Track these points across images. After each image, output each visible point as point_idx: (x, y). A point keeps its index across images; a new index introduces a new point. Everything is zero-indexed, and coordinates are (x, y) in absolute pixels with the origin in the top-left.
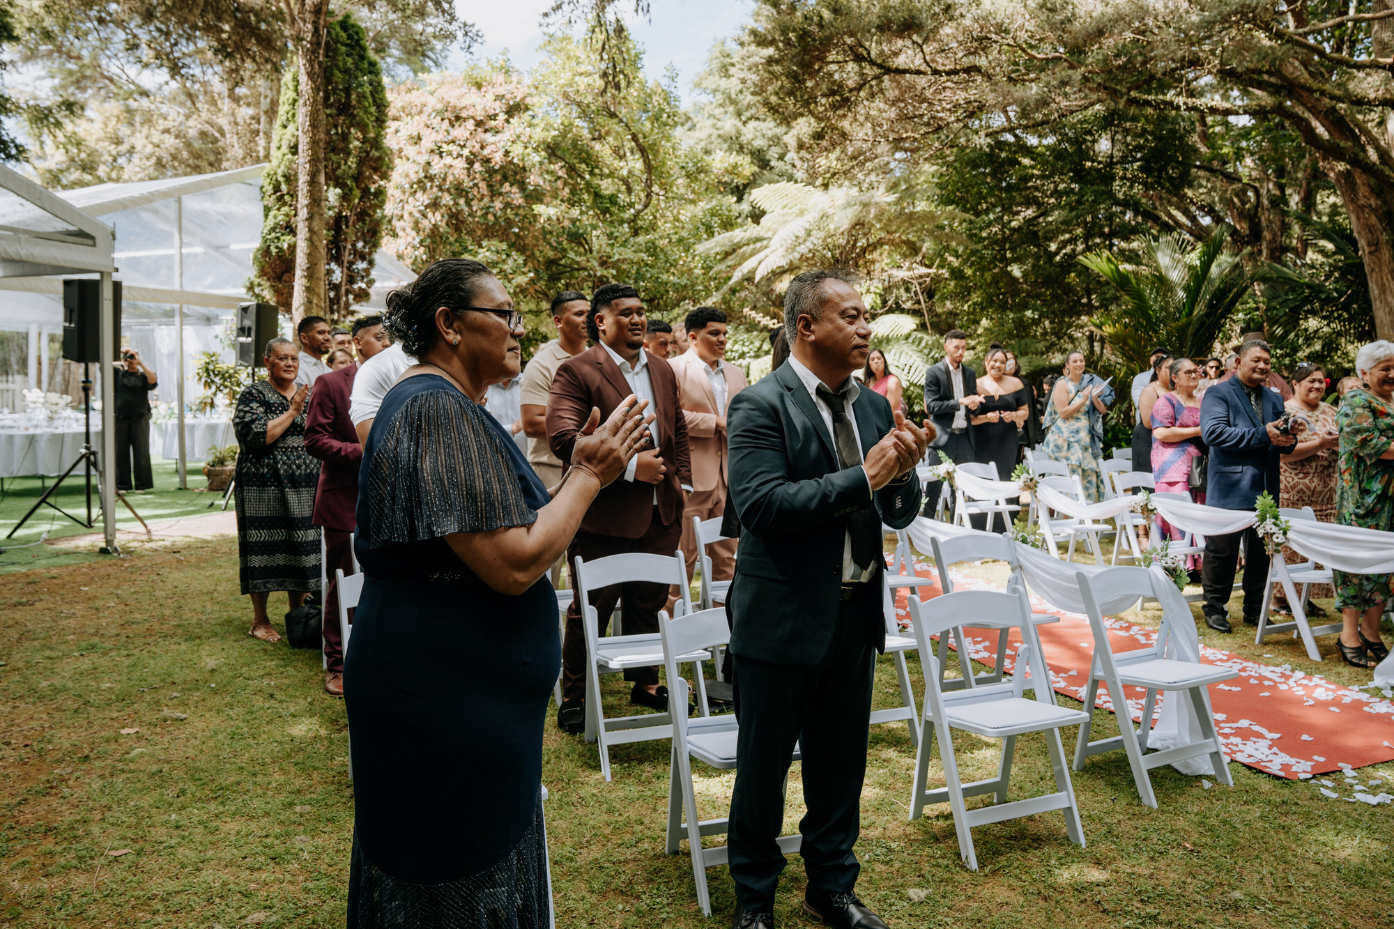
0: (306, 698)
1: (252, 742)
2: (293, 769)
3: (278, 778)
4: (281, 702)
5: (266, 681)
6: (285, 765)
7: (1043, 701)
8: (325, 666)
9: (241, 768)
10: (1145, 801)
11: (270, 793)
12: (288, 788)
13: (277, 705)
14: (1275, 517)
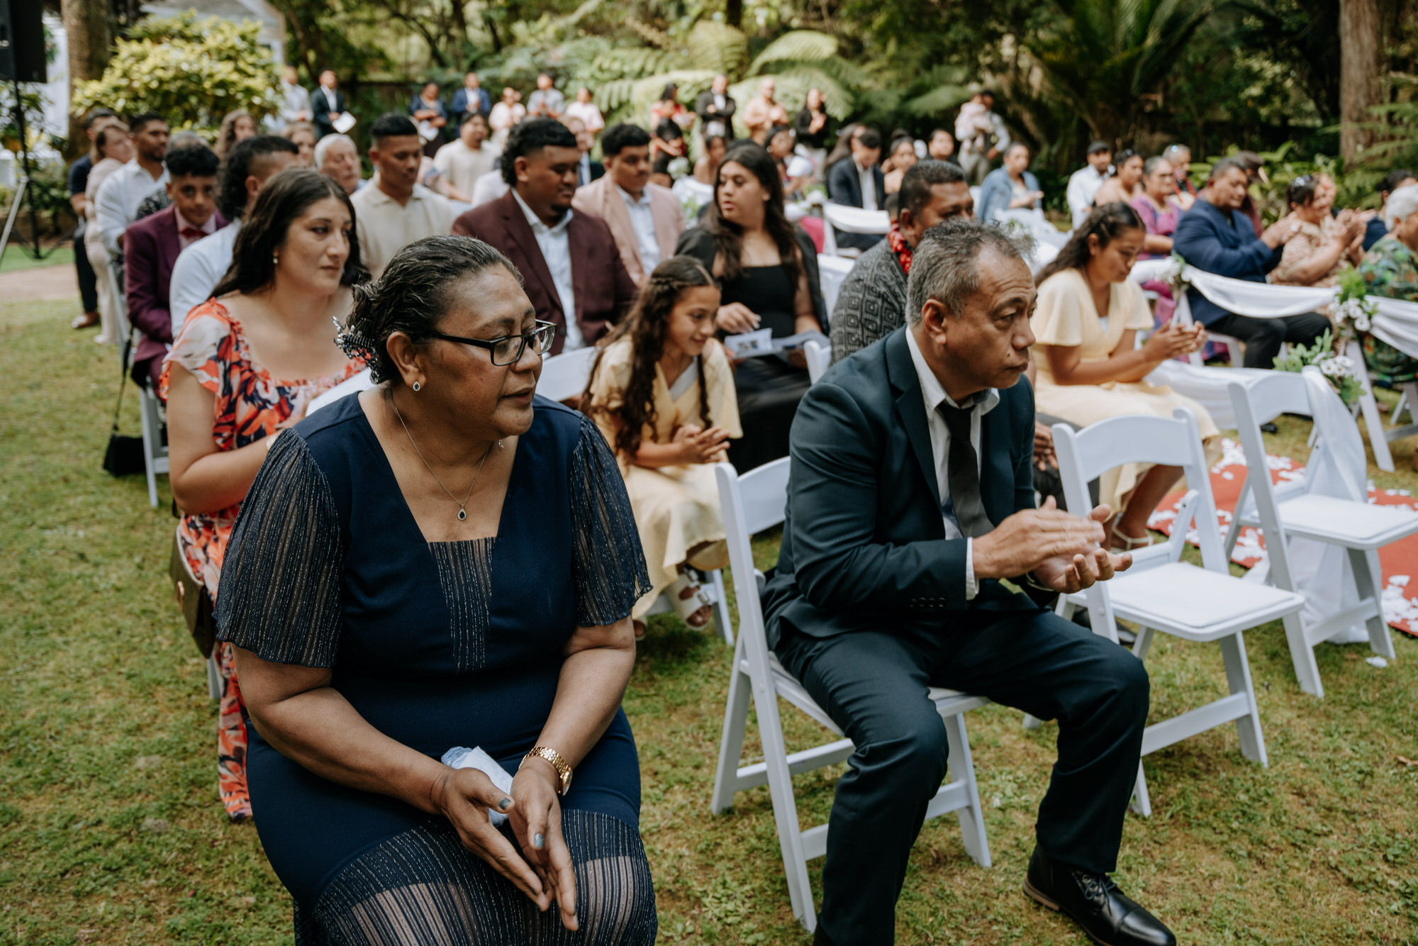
0: (131, 555)
1: (60, 639)
2: (127, 686)
3: (104, 702)
4: (96, 565)
5: (71, 530)
6: (116, 681)
7: (1216, 569)
8: (154, 501)
9: (44, 691)
10: (1306, 687)
11: (94, 734)
12: (125, 725)
13: (90, 571)
14: (1361, 297)
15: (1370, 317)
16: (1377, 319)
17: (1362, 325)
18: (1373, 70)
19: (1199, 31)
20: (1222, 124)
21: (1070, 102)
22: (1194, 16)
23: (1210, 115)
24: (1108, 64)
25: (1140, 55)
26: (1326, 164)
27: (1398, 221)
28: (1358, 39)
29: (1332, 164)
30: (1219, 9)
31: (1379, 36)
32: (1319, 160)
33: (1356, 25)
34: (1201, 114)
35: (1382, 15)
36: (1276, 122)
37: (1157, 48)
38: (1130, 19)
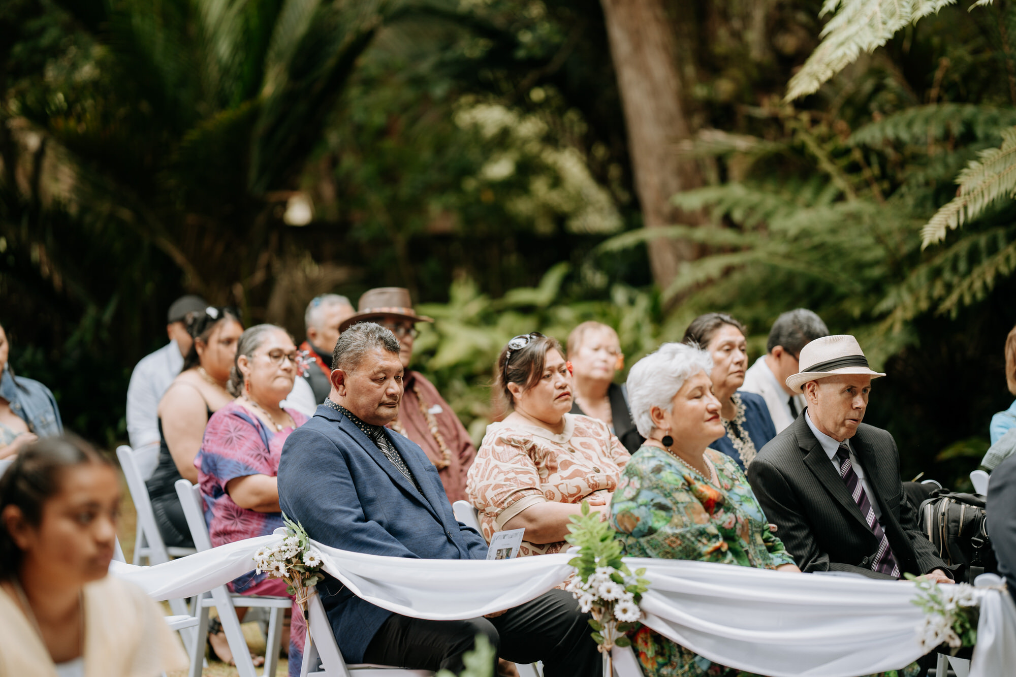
14: (614, 563)
15: (637, 598)
16: (651, 601)
17: (628, 613)
18: (680, 124)
19: (368, 61)
20: (444, 238)
21: (126, 214)
22: (347, 38)
23: (415, 224)
24: (193, 135)
25: (254, 116)
26: (632, 302)
27: (658, 414)
28: (644, 71)
29: (643, 302)
30: (392, 17)
31: (677, 64)
32: (620, 295)
33: (638, 45)
34: (398, 225)
35: (674, 25)
36: (544, 227)
37: (287, 98)
38: (224, 48)
